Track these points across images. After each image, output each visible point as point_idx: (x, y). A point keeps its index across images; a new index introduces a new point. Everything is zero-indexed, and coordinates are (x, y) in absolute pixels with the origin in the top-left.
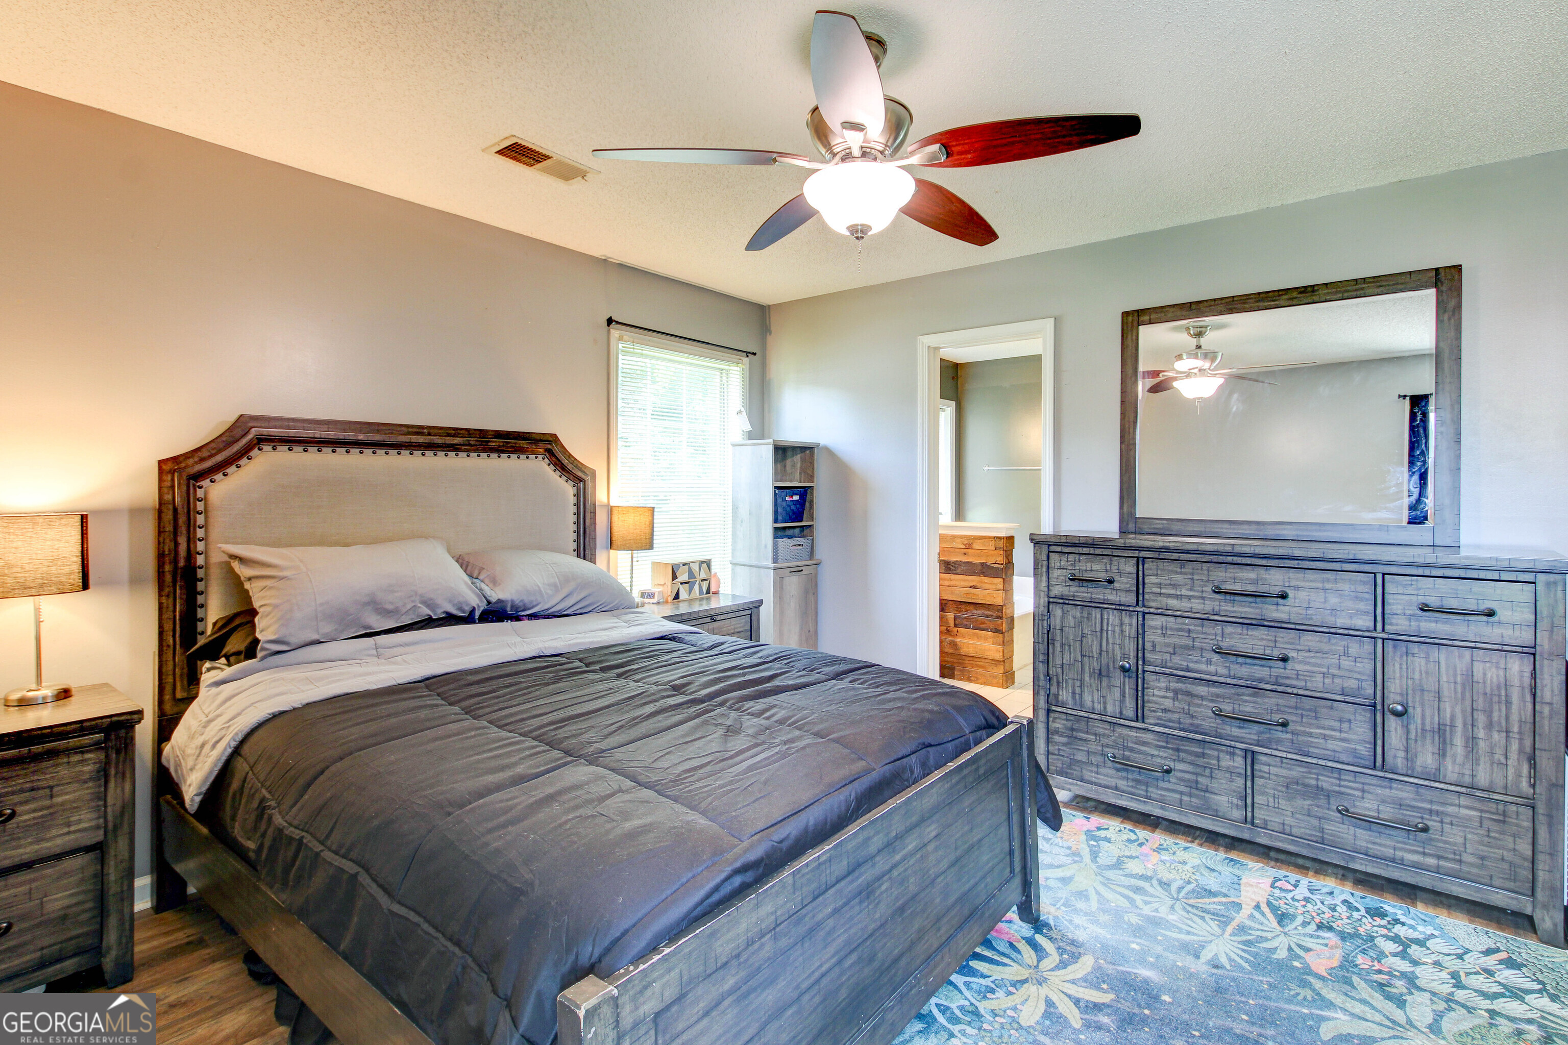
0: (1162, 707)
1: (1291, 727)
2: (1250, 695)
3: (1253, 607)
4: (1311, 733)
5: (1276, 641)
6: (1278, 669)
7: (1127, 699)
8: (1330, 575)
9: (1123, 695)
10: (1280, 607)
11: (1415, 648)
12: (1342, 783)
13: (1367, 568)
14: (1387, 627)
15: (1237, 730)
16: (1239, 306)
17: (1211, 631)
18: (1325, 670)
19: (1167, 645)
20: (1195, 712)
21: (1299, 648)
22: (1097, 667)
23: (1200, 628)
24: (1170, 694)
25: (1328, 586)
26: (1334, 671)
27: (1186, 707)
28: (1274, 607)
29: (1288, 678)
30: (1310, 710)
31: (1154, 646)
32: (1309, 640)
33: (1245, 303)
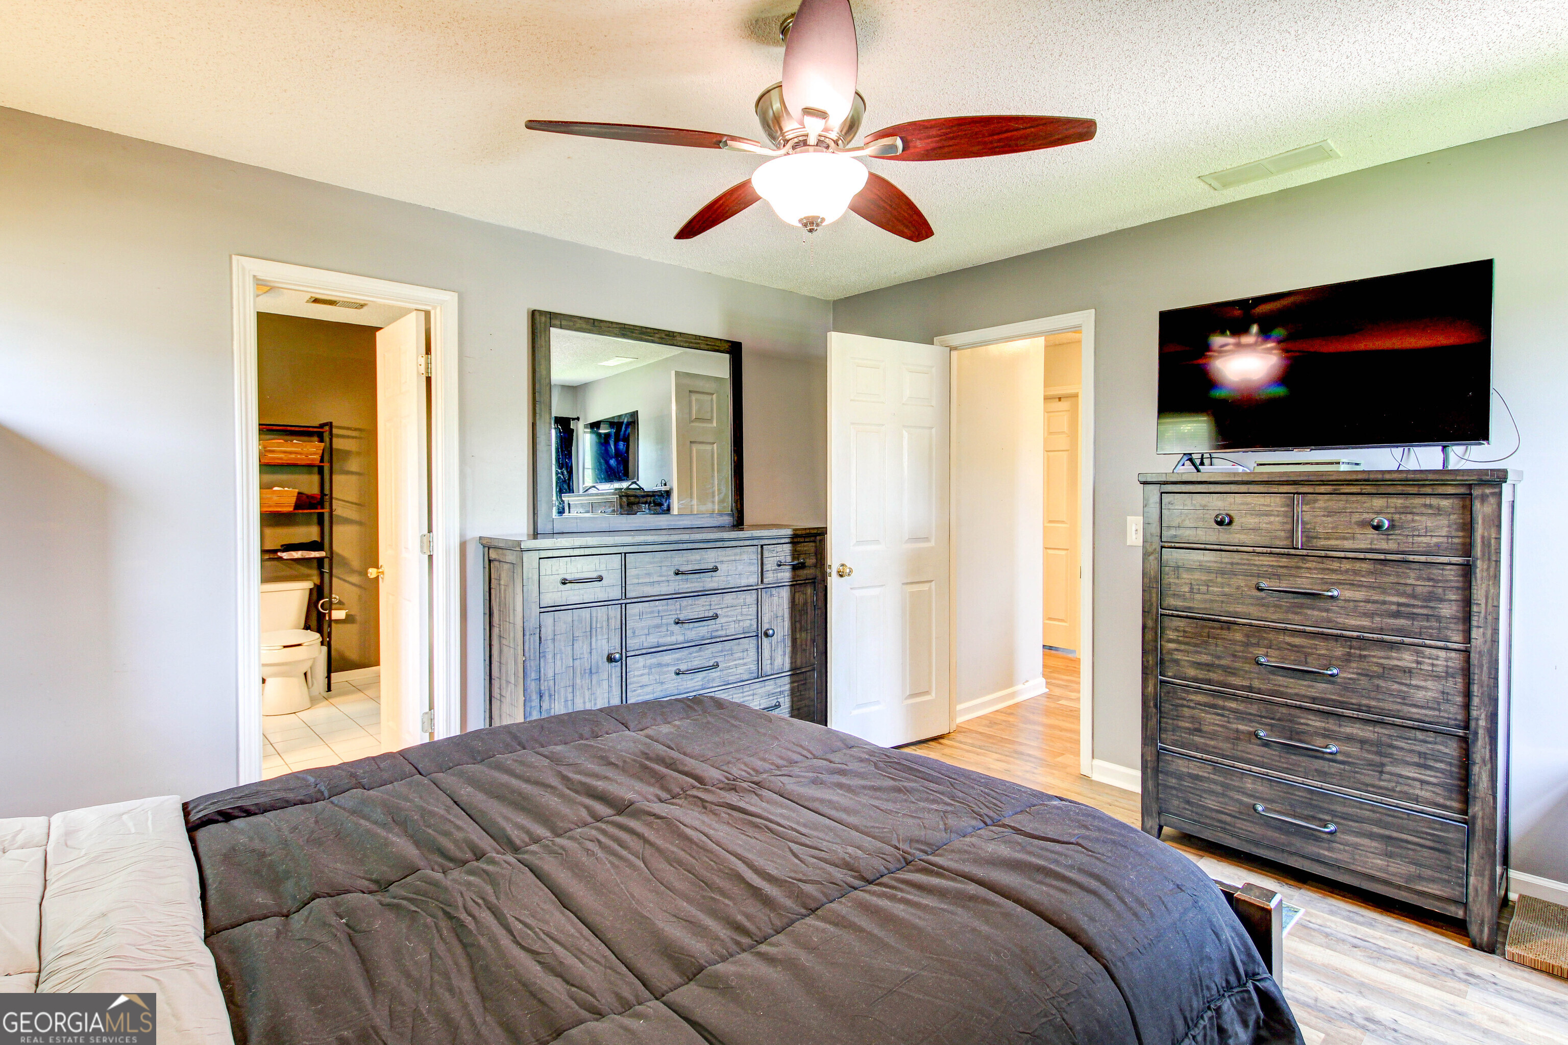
0: (641, 684)
1: (721, 666)
2: (697, 652)
3: (699, 582)
4: (730, 666)
5: (710, 605)
6: (712, 625)
7: (614, 688)
8: (738, 550)
9: (610, 686)
10: (714, 579)
11: (774, 591)
12: (744, 694)
13: (755, 542)
14: (765, 580)
15: (690, 682)
16: (628, 333)
17: (673, 607)
18: (735, 619)
19: (643, 628)
20: (664, 679)
21: (723, 606)
22: (588, 667)
23: (666, 607)
24: (646, 671)
25: (737, 558)
26: (739, 618)
27: (658, 677)
28: (710, 579)
29: (717, 631)
30: (728, 650)
31: (634, 633)
32: (729, 599)
33: (632, 332)
